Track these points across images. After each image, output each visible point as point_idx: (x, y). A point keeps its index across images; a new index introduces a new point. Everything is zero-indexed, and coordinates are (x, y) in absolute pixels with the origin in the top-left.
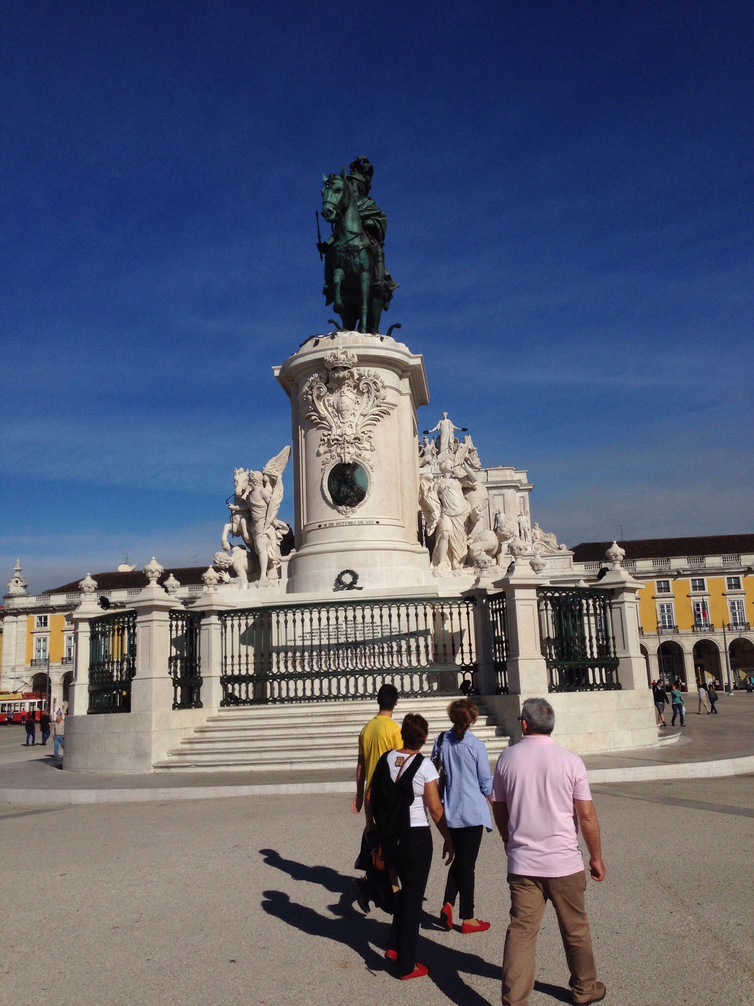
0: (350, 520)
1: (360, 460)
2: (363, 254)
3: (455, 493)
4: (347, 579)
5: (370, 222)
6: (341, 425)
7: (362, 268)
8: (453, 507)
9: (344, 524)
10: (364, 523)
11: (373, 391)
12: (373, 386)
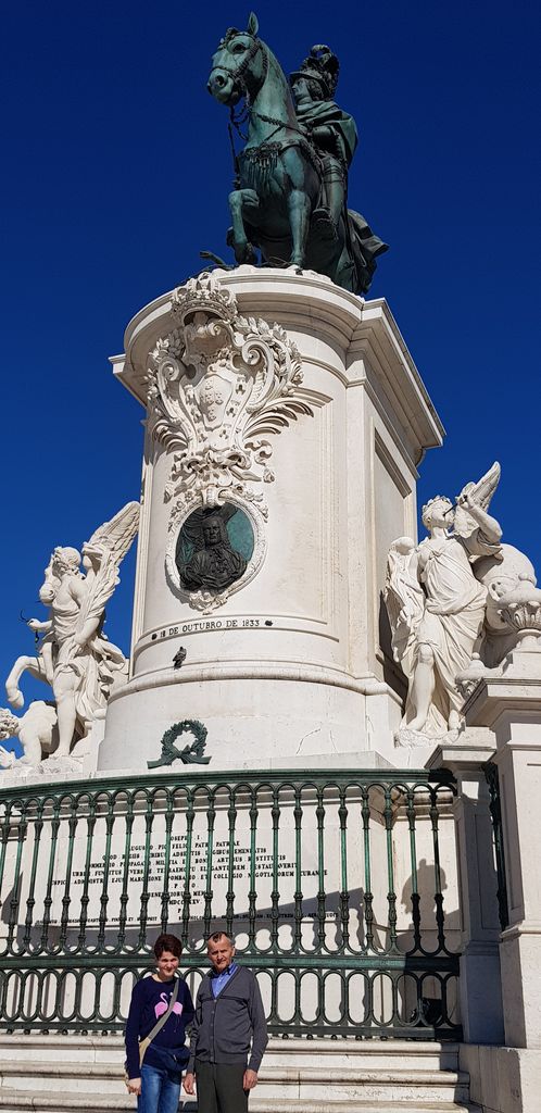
0: (210, 621)
1: (238, 498)
2: (290, 156)
3: (450, 565)
4: (186, 740)
5: (323, 129)
6: (206, 434)
7: (290, 185)
8: (446, 593)
9: (198, 627)
10: (240, 624)
11: (272, 364)
12: (270, 353)
